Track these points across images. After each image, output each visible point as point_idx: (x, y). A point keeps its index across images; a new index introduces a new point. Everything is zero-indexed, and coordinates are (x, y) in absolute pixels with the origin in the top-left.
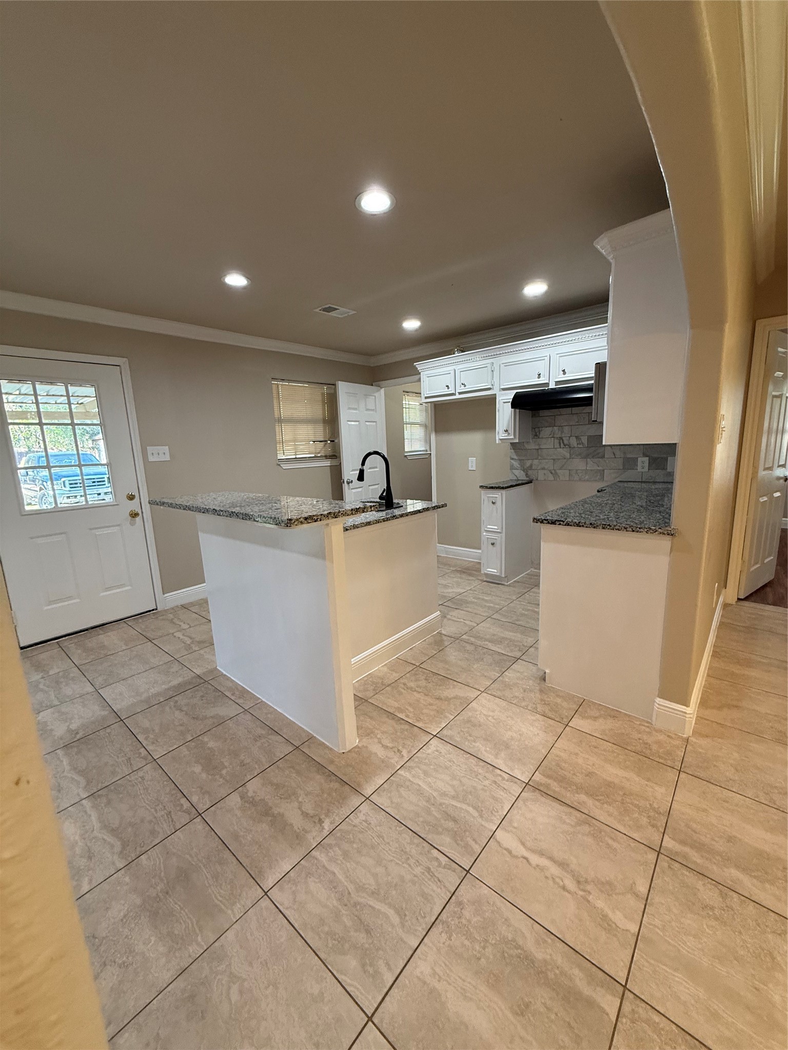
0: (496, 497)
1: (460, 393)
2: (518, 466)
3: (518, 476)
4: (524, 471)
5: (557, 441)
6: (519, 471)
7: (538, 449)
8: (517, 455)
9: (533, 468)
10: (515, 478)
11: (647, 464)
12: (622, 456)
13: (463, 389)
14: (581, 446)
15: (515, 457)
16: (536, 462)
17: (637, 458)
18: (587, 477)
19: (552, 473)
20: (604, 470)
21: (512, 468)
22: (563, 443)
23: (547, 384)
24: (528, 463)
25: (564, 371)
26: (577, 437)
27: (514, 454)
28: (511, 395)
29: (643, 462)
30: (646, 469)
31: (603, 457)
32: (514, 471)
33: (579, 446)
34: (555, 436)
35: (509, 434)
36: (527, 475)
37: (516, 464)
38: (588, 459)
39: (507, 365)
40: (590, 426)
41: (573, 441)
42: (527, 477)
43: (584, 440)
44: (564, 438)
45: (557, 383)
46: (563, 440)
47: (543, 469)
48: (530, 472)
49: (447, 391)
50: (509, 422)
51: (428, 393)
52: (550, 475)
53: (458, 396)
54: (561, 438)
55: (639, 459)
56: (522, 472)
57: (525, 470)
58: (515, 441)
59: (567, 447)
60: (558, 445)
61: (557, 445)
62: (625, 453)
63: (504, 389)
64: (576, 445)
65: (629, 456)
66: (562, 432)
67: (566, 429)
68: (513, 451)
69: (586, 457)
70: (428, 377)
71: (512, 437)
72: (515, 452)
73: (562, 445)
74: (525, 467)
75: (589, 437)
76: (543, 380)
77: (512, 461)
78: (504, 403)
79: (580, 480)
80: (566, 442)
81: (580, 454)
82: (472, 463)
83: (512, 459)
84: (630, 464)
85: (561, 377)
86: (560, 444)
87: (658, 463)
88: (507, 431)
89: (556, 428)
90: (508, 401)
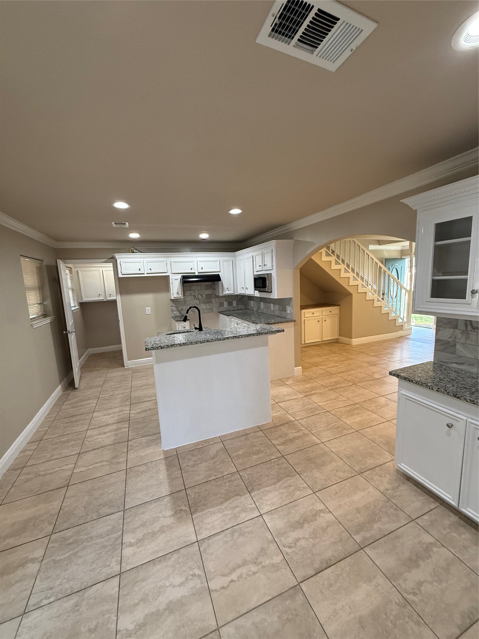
1: (147, 274)
2: (176, 309)
3: (176, 314)
4: (179, 312)
5: (193, 297)
6: (176, 312)
7: (185, 301)
9: (183, 309)
10: (175, 315)
12: (219, 302)
13: (150, 272)
14: (203, 299)
15: (174, 306)
16: (184, 307)
17: (223, 302)
18: (207, 312)
19: (192, 311)
20: (213, 308)
21: (172, 311)
22: (196, 297)
23: (195, 273)
24: (181, 308)
25: (202, 268)
26: (201, 295)
27: (173, 304)
28: (180, 276)
29: (226, 304)
30: (227, 306)
31: (212, 303)
32: (174, 312)
34: (192, 295)
35: (179, 295)
36: (180, 313)
37: (174, 309)
39: (175, 262)
40: (205, 290)
41: (200, 296)
43: (204, 296)
45: (199, 273)
48: (182, 312)
49: (139, 272)
50: (178, 288)
51: (124, 272)
52: (192, 312)
53: (146, 275)
55: (225, 303)
58: (182, 298)
60: (194, 299)
61: (193, 299)
62: (219, 301)
63: (173, 273)
64: (201, 298)
65: (221, 302)
66: (195, 293)
67: (197, 292)
68: (172, 302)
69: (206, 303)
70: (124, 263)
71: (181, 296)
72: (173, 303)
73: (195, 299)
75: (206, 295)
76: (192, 271)
77: (172, 307)
78: (175, 280)
79: (204, 313)
80: (197, 297)
81: (203, 302)
82: (148, 310)
83: (172, 306)
84: (221, 305)
85: (201, 271)
86: (194, 298)
87: (230, 304)
88: (178, 293)
89: (192, 291)
90: (178, 280)
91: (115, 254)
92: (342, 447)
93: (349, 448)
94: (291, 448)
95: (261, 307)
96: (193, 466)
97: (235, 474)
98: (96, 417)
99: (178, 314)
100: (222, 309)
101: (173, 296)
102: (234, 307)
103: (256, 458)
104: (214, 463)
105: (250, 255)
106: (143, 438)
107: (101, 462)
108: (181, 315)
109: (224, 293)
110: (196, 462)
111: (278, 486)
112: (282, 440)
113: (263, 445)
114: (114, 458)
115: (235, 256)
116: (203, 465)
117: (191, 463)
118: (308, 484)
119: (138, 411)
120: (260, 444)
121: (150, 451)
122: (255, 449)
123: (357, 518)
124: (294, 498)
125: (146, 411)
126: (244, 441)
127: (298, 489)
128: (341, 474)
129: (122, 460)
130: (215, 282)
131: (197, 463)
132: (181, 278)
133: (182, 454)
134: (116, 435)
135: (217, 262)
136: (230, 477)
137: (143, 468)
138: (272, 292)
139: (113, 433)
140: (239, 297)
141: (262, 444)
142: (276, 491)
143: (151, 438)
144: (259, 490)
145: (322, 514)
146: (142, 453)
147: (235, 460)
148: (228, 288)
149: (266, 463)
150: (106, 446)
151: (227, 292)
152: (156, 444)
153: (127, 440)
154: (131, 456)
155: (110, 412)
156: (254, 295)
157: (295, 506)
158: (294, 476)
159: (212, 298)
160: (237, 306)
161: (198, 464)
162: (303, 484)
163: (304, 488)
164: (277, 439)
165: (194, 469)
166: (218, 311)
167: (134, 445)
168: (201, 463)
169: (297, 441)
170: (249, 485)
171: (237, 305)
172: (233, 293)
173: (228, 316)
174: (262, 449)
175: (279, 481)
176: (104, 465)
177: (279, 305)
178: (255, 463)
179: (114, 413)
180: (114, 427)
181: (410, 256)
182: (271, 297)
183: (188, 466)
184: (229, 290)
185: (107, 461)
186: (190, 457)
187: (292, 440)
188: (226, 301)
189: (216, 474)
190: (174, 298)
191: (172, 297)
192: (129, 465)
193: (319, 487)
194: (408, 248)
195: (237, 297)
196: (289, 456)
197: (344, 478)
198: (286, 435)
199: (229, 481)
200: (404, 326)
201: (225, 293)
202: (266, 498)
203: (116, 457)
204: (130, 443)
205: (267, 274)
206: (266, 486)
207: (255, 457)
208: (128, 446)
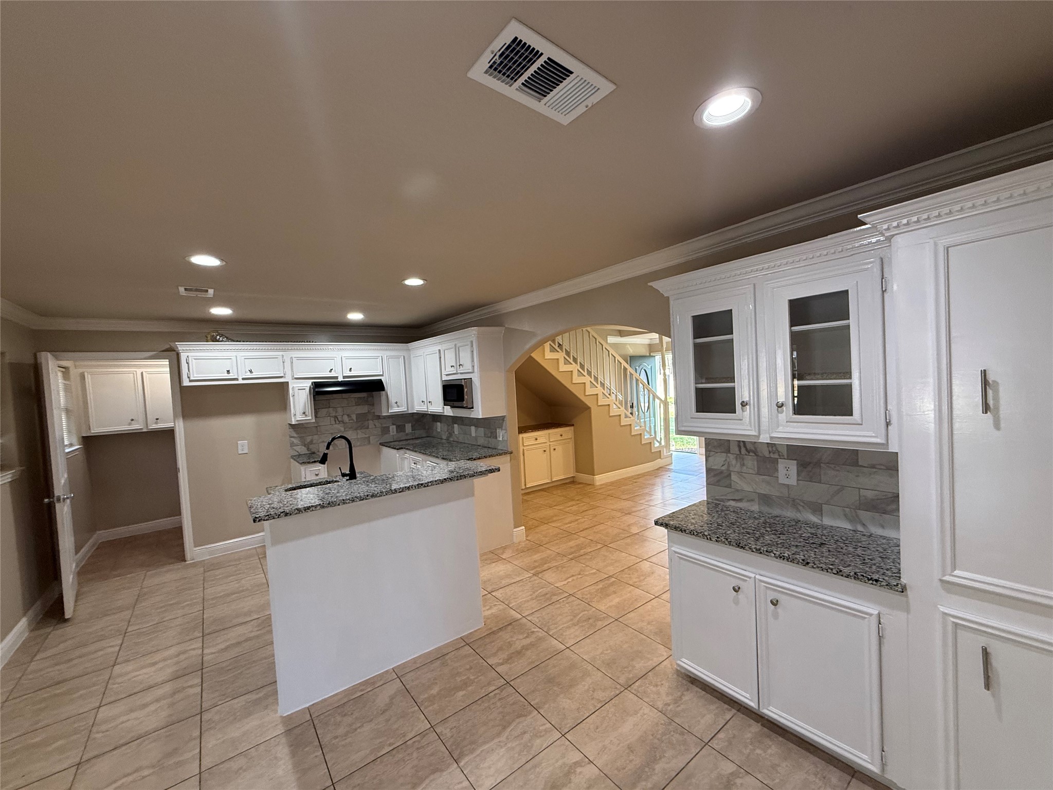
0: (319, 469)
1: (243, 379)
2: (299, 442)
3: (299, 451)
4: (305, 446)
5: (332, 419)
6: (300, 447)
7: (317, 427)
8: (297, 433)
9: (314, 442)
10: (298, 454)
11: (395, 430)
12: (380, 425)
13: (249, 375)
14: (352, 421)
15: (295, 435)
16: (316, 437)
17: (389, 427)
18: (358, 444)
20: (370, 437)
21: (292, 445)
22: (338, 420)
23: (337, 378)
24: (309, 439)
25: (351, 369)
26: (348, 415)
27: (293, 432)
28: (308, 384)
29: (393, 429)
30: (395, 433)
31: (368, 428)
32: (295, 447)
33: (350, 421)
34: (331, 415)
35: (306, 415)
36: (308, 449)
37: (296, 441)
38: (358, 431)
39: (299, 359)
40: (356, 407)
41: (346, 419)
42: (308, 451)
43: (354, 417)
44: (338, 417)
45: (344, 377)
46: (337, 418)
48: (311, 446)
49: (226, 376)
50: (305, 403)
51: (195, 376)
53: (241, 382)
54: (336, 417)
55: (391, 427)
56: (303, 447)
57: (307, 445)
58: (312, 421)
61: (333, 422)
62: (381, 424)
63: (297, 379)
64: (348, 421)
65: (384, 426)
66: (336, 412)
67: (339, 410)
68: (291, 430)
69: (356, 429)
70: (195, 359)
71: (310, 418)
72: (295, 431)
73: (337, 422)
74: (306, 443)
75: (357, 415)
76: (333, 374)
77: (291, 439)
78: (299, 389)
80: (340, 419)
81: (351, 428)
82: (243, 446)
83: (292, 437)
84: (385, 430)
85: (348, 374)
86: (335, 421)
87: (401, 428)
88: (304, 413)
89: (331, 409)
90: (304, 389)
91: (176, 343)
92: (598, 649)
93: (607, 650)
94: (520, 666)
95: (454, 432)
96: (346, 735)
97: (427, 734)
98: (121, 675)
99: (302, 450)
100: (387, 438)
101: (295, 418)
102: (407, 435)
103: (462, 696)
104: (387, 721)
105: (437, 348)
106: (236, 701)
107: (136, 771)
108: (309, 452)
109: (390, 412)
110: (351, 725)
111: (503, 738)
112: (503, 656)
113: (472, 671)
114: (169, 755)
115: (409, 350)
116: (367, 728)
117: (341, 731)
118: (553, 723)
119: (222, 646)
120: (467, 670)
121: (252, 723)
122: (458, 679)
123: (631, 761)
124: (533, 753)
125: (239, 643)
126: (439, 670)
127: (537, 735)
128: (600, 695)
129: (188, 755)
130: (374, 393)
131: (354, 727)
132: (310, 387)
133: (322, 717)
134: (172, 705)
135: (378, 359)
136: (419, 741)
137: (242, 761)
138: (473, 408)
139: (165, 702)
140: (416, 417)
141: (471, 668)
142: (502, 748)
143: (253, 696)
144: (472, 753)
145: (579, 770)
146: (234, 732)
147: (426, 708)
148: (396, 403)
149: (479, 702)
150: (147, 734)
151: (395, 410)
152: (266, 707)
153: (199, 711)
154: (210, 742)
155: (157, 659)
156: (444, 413)
157: (535, 767)
158: (530, 713)
159: (368, 420)
160: (413, 432)
161: (356, 730)
162: (544, 724)
163: (546, 731)
164: (495, 654)
165: (347, 741)
166: (379, 442)
167: (217, 718)
168: (362, 726)
169: (529, 653)
170: (454, 747)
171: (412, 430)
172: (406, 410)
173: (398, 449)
174: (472, 678)
175: (504, 728)
176: (144, 777)
177: (484, 428)
178: (461, 706)
179: (165, 660)
180: (168, 688)
181: (660, 353)
182: (471, 417)
183: (336, 737)
184: (398, 407)
185: (153, 767)
186: (339, 718)
187: (519, 653)
188: (393, 424)
189: (392, 741)
190: (297, 423)
191: (293, 420)
192: (207, 762)
193: (570, 723)
194: (657, 341)
195: (413, 416)
196: (518, 680)
197: (605, 701)
198: (510, 644)
199: (418, 749)
200: (662, 452)
201: (392, 411)
202: (486, 765)
203: (175, 751)
204: (206, 717)
205: (464, 379)
206: (485, 743)
207: (461, 693)
208: (203, 723)
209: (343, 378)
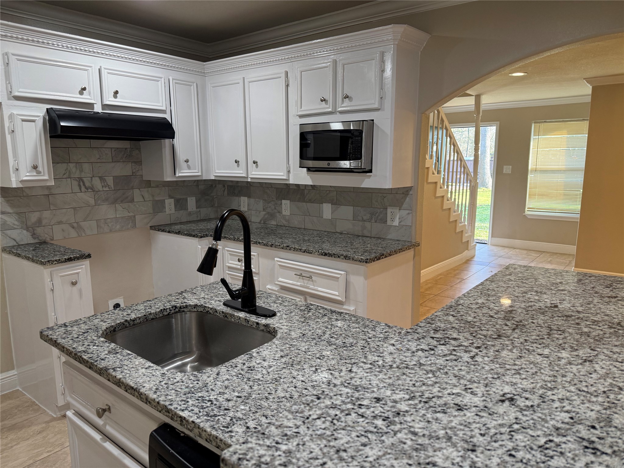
0: (78, 273)
2: (16, 223)
3: (18, 240)
4: (27, 229)
5: (75, 183)
6: (19, 231)
7: (48, 195)
8: (12, 206)
9: (44, 222)
10: (15, 243)
11: (173, 206)
12: (151, 198)
14: (107, 189)
15: (9, 210)
16: (47, 214)
17: (164, 200)
18: (118, 227)
19: (73, 228)
20: (134, 216)
21: (4, 227)
22: (84, 185)
23: (91, 105)
24: (34, 217)
25: (116, 92)
26: (101, 178)
27: (6, 205)
28: (40, 111)
30: (173, 211)
31: (132, 201)
32: (9, 232)
33: (105, 189)
34: (72, 176)
35: (38, 173)
36: (34, 235)
37: (11, 220)
38: (117, 205)
39: (22, 58)
40: (113, 164)
41: (97, 183)
42: (34, 238)
43: (110, 181)
44: (84, 179)
45: (105, 106)
46: (83, 182)
47: (60, 223)
48: (39, 230)
50: (37, 149)
52: (72, 231)
54: (80, 180)
55: (167, 202)
56: (25, 232)
57: (31, 229)
58: (49, 184)
59: (89, 190)
60: (78, 188)
61: (76, 189)
62: (153, 196)
63: (18, 98)
64: (100, 188)
65: (157, 199)
66: (81, 171)
67: (86, 167)
68: (3, 200)
69: (115, 202)
71: (46, 177)
72: (8, 201)
73: (83, 189)
74: (29, 224)
75: (115, 178)
76: (85, 98)
77: (4, 217)
78: (23, 120)
79: (111, 231)
80: (88, 184)
81: (107, 199)
83: (4, 213)
84: (158, 206)
85: (110, 100)
86: (80, 186)
87: (180, 204)
88: (35, 167)
89: (71, 165)
90: (33, 121)
95: (280, 212)
99: (24, 237)
100: (160, 219)
101: (17, 176)
102: (190, 214)
105: (280, 70)
108: (36, 241)
109: (177, 175)
115: (203, 74)
130: (141, 143)
132: (44, 118)
135: (159, 82)
138: (370, 171)
148: (187, 161)
151: (184, 172)
156: (289, 180)
159: (132, 188)
160: (198, 210)
166: (150, 225)
171: (196, 208)
172: (199, 174)
173: (201, 237)
177: (353, 206)
184: (189, 168)
188: (171, 197)
190: (21, 186)
191: (13, 179)
200: (469, 242)
201: (180, 174)
205: (362, 121)
209: (103, 109)
